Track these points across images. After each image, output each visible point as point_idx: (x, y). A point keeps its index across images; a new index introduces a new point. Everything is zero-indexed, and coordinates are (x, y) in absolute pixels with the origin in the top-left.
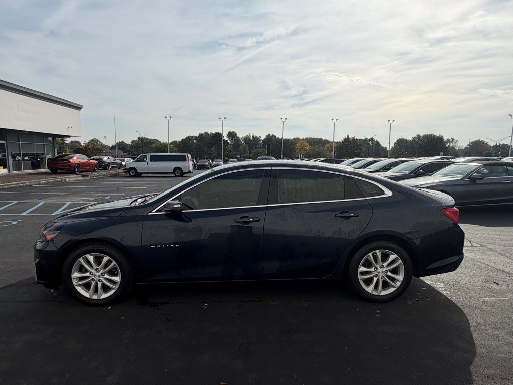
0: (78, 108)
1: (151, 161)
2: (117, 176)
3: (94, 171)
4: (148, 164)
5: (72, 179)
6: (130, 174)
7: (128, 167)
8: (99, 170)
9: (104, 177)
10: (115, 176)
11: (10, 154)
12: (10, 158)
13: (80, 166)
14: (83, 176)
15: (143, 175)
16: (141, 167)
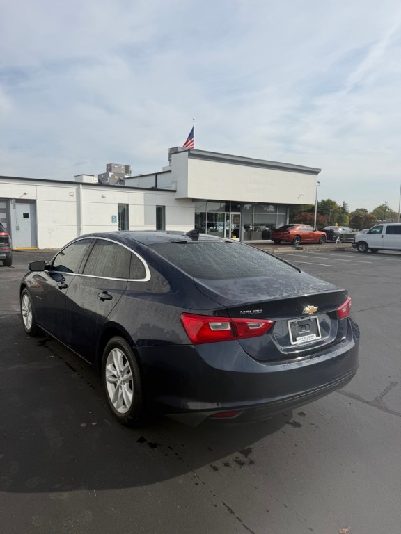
0: (315, 172)
1: (387, 233)
2: (344, 251)
3: (319, 243)
4: (382, 237)
5: (281, 251)
6: (358, 249)
7: (357, 241)
8: (326, 242)
9: (325, 251)
10: (342, 250)
11: (243, 225)
12: (243, 228)
13: (299, 237)
14: (297, 249)
15: (379, 252)
16: (373, 240)
